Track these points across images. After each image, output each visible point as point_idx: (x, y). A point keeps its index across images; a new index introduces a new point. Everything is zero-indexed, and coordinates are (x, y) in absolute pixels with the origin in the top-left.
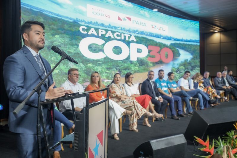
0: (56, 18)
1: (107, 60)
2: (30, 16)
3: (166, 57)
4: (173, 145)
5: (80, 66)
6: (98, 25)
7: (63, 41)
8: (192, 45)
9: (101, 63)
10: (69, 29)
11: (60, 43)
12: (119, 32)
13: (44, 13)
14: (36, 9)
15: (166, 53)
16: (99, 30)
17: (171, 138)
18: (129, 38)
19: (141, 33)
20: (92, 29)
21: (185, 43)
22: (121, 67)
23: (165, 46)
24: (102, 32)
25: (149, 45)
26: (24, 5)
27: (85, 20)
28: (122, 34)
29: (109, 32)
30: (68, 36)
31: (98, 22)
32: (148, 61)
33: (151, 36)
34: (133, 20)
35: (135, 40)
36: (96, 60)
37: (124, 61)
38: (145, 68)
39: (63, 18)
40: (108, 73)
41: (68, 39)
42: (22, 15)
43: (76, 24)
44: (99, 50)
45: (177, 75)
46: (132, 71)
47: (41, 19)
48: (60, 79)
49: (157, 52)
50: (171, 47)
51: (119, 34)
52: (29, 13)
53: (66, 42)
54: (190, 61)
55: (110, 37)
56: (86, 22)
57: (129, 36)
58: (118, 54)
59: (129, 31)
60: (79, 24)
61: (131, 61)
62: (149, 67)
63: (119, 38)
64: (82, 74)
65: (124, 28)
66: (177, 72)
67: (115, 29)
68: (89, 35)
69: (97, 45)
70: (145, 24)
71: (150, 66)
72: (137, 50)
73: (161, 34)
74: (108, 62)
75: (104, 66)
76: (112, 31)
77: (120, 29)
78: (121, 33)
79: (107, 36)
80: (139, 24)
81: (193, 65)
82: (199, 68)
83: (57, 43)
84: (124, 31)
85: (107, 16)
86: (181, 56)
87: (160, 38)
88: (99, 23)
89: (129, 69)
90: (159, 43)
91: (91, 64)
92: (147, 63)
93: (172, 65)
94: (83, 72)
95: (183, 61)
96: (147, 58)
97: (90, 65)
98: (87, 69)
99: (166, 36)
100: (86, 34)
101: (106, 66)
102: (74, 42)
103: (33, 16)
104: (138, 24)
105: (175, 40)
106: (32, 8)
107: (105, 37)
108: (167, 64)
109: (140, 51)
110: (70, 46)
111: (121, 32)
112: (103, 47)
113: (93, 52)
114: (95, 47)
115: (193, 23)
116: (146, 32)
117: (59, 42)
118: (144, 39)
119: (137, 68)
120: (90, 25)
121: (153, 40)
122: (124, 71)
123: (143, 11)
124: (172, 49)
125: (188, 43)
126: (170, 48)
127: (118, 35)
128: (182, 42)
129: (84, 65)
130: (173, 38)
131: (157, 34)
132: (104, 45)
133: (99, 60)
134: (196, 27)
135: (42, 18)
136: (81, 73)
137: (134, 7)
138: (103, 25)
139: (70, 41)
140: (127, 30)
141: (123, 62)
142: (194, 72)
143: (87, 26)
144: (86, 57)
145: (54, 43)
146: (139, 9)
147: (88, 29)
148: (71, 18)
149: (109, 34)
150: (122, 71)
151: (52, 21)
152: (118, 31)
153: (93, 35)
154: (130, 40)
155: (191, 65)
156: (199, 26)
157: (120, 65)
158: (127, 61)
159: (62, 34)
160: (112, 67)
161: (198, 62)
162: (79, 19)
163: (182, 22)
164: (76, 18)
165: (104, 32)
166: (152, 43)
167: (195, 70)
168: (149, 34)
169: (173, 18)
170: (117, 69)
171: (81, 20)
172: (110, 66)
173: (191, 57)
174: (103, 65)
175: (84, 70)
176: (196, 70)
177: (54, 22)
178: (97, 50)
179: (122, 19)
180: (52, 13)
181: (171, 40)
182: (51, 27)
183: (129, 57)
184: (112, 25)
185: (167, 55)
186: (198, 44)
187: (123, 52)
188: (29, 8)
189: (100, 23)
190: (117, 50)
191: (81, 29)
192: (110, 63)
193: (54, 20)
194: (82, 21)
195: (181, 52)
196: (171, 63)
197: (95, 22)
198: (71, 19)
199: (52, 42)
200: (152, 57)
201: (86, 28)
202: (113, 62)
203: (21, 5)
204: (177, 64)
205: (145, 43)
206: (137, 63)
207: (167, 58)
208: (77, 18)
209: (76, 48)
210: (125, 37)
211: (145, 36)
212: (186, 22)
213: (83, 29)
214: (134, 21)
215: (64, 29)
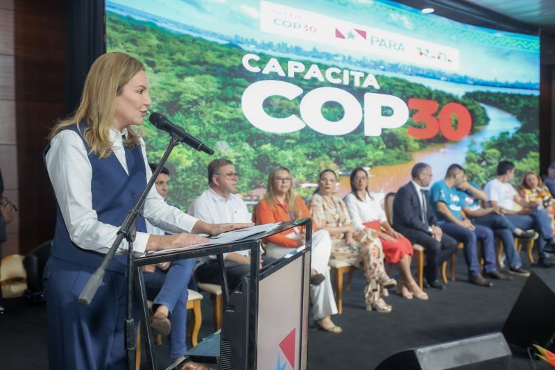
0: (188, 35)
1: (307, 135)
2: (127, 33)
3: (453, 126)
4: (474, 362)
5: (244, 150)
6: (288, 50)
7: (202, 92)
8: (520, 95)
9: (293, 141)
10: (218, 61)
11: (198, 95)
12: (338, 67)
13: (159, 24)
14: (140, 15)
15: (454, 116)
16: (289, 62)
17: (470, 343)
18: (362, 80)
19: (391, 68)
20: (273, 62)
21: (503, 90)
22: (343, 151)
23: (452, 99)
24: (295, 67)
25: (412, 97)
26: (114, 8)
27: (256, 39)
28: (346, 72)
29: (314, 68)
30: (215, 79)
31: (286, 44)
32: (408, 138)
33: (417, 75)
34: (372, 38)
35: (377, 87)
36: (280, 135)
37: (349, 138)
38: (400, 154)
39: (203, 37)
40: (309, 165)
41: (216, 85)
42: (109, 31)
43: (234, 48)
44: (288, 112)
45: (481, 172)
46: (369, 160)
47: (151, 38)
48: (197, 181)
49: (433, 115)
50: (467, 101)
51: (338, 71)
52: (124, 25)
53: (212, 93)
54: (516, 135)
55: (314, 79)
56: (258, 44)
57: (363, 75)
58: (335, 120)
59: (363, 64)
60: (240, 48)
61: (367, 137)
62: (411, 151)
63: (338, 81)
64: (248, 170)
65: (350, 58)
66: (479, 162)
67: (328, 60)
68: (265, 75)
69: (283, 98)
70: (401, 45)
71: (414, 149)
72: (382, 110)
73: (442, 71)
74: (309, 140)
75: (301, 150)
76: (320, 65)
77: (340, 58)
78: (342, 70)
79: (307, 77)
80: (388, 45)
81: (521, 146)
82: (536, 154)
83: (190, 95)
84: (351, 63)
85: (309, 28)
86: (491, 123)
87: (439, 79)
88: (289, 46)
89: (360, 157)
90: (436, 91)
91: (270, 144)
92: (405, 141)
93: (469, 146)
94: (250, 164)
95: (497, 135)
96: (407, 130)
97: (267, 147)
98: (259, 157)
99: (455, 75)
100: (257, 73)
101: (305, 149)
102: (229, 92)
103: (134, 32)
104: (385, 45)
105: (476, 83)
106: (133, 13)
107: (302, 79)
108: (455, 142)
109: (389, 112)
110: (220, 103)
111: (342, 65)
112: (297, 103)
113: (274, 116)
114: (280, 105)
115: (523, 41)
116: (404, 66)
117: (194, 94)
118: (399, 83)
119: (381, 153)
120: (268, 52)
121: (421, 86)
122: (350, 161)
123: (398, 15)
124: (470, 107)
125: (509, 91)
126: (464, 105)
127: (334, 75)
128: (493, 90)
129: (254, 148)
130: (472, 80)
131: (431, 70)
132: (300, 98)
133: (289, 134)
134: (531, 50)
135: (154, 37)
136: (246, 168)
137: (375, 4)
138: (298, 50)
139: (220, 91)
140: (357, 62)
141: (346, 140)
142: (524, 163)
143: (260, 55)
144: (257, 129)
145: (182, 96)
146: (389, 9)
147: (264, 59)
148: (223, 35)
149: (314, 72)
150: (344, 161)
151: (178, 43)
152: (336, 64)
153: (274, 76)
154: (365, 85)
155: (516, 147)
156: (538, 47)
157: (339, 147)
158: (357, 136)
159: (201, 74)
160: (319, 151)
161: (533, 137)
162: (242, 38)
163: (496, 38)
164: (234, 36)
165: (301, 68)
166: (418, 93)
167: (526, 157)
168: (412, 71)
169: (471, 30)
170: (331, 156)
171: (247, 40)
172: (315, 148)
173: (518, 125)
174: (298, 146)
175: (252, 158)
176: (530, 159)
177: (182, 46)
178: (285, 111)
179: (346, 36)
180: (177, 24)
181: (465, 83)
182: (175, 57)
183: (361, 128)
184: (320, 50)
185: (456, 122)
186: (537, 93)
187: (346, 114)
188: (124, 14)
189: (291, 47)
190: (333, 111)
191: (245, 61)
192: (315, 142)
193: (182, 41)
194: (248, 42)
195: (492, 113)
196: (466, 140)
197: (279, 45)
198: (222, 37)
199: (178, 94)
200: (420, 127)
201: (257, 58)
202: (323, 141)
203: (107, 9)
204: (482, 144)
205: (400, 93)
206: (382, 142)
207: (456, 128)
208: (236, 36)
209: (233, 107)
210: (352, 78)
211: (400, 76)
212: (506, 39)
213: (251, 62)
214: (374, 39)
215: (206, 63)
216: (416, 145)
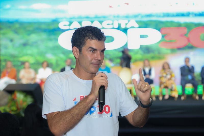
20: (75, 23)
25: (164, 28)
29: (96, 22)
33: (168, 16)
49: (182, 35)
51: (110, 22)
53: (43, 38)
57: (127, 22)
59: (127, 17)
63: (110, 26)
67: (104, 18)
72: (141, 36)
87: (188, 16)
102: (52, 37)
110: (48, 41)
111: (113, 19)
116: (157, 14)
140: (123, 17)
143: (69, 21)
152: (109, 19)
154: (129, 26)
166: (169, 25)
187: (115, 40)
201: (68, 24)
206: (140, 51)
210: (119, 24)
211: (154, 19)
216: (169, 51)
